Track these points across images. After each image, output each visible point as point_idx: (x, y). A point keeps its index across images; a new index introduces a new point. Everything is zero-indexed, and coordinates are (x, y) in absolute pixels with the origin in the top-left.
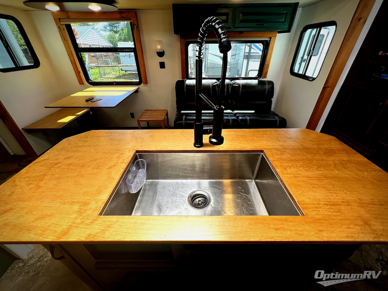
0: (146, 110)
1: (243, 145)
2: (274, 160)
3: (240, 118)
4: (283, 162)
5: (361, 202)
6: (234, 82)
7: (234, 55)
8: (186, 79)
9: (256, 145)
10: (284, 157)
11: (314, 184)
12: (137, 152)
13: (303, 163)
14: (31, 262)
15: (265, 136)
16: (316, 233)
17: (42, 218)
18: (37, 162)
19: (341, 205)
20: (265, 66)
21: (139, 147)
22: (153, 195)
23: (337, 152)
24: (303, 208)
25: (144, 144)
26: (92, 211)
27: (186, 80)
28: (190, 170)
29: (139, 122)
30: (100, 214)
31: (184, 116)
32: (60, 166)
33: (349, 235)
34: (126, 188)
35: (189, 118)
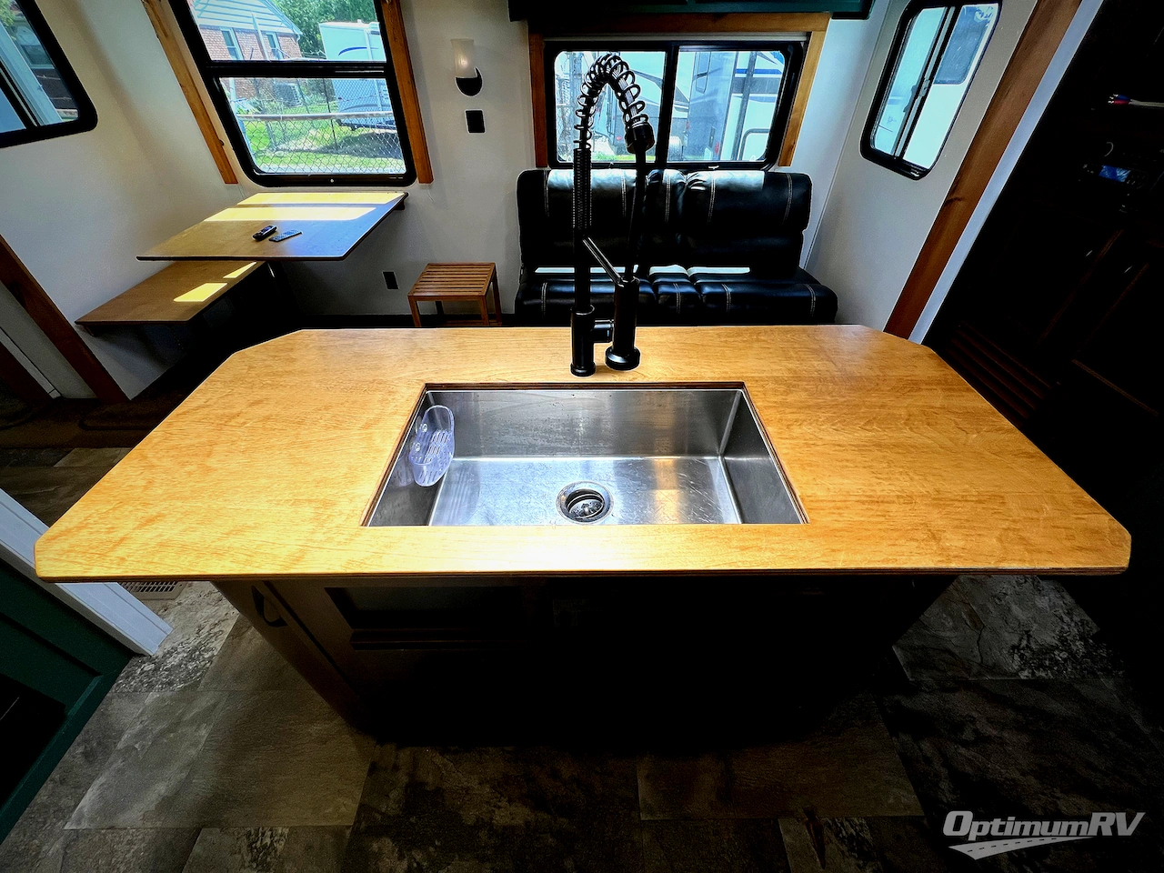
0: (431, 265)
1: (696, 370)
2: (765, 407)
3: (707, 290)
4: (788, 410)
5: (940, 496)
6: (694, 178)
7: (702, 75)
8: (548, 168)
9: (727, 370)
10: (791, 398)
11: (847, 461)
12: (428, 386)
13: (834, 413)
14: (173, 661)
15: (756, 345)
16: (824, 555)
17: (238, 531)
18: (184, 413)
19: (893, 502)
20: (789, 129)
21: (432, 375)
22: (472, 494)
23: (924, 387)
24: (810, 510)
25: (444, 367)
26: (344, 517)
27: (549, 172)
28: (563, 434)
29: (413, 300)
30: (364, 524)
31: (545, 285)
32: (245, 423)
33: (890, 557)
34: (409, 473)
35: (559, 289)
